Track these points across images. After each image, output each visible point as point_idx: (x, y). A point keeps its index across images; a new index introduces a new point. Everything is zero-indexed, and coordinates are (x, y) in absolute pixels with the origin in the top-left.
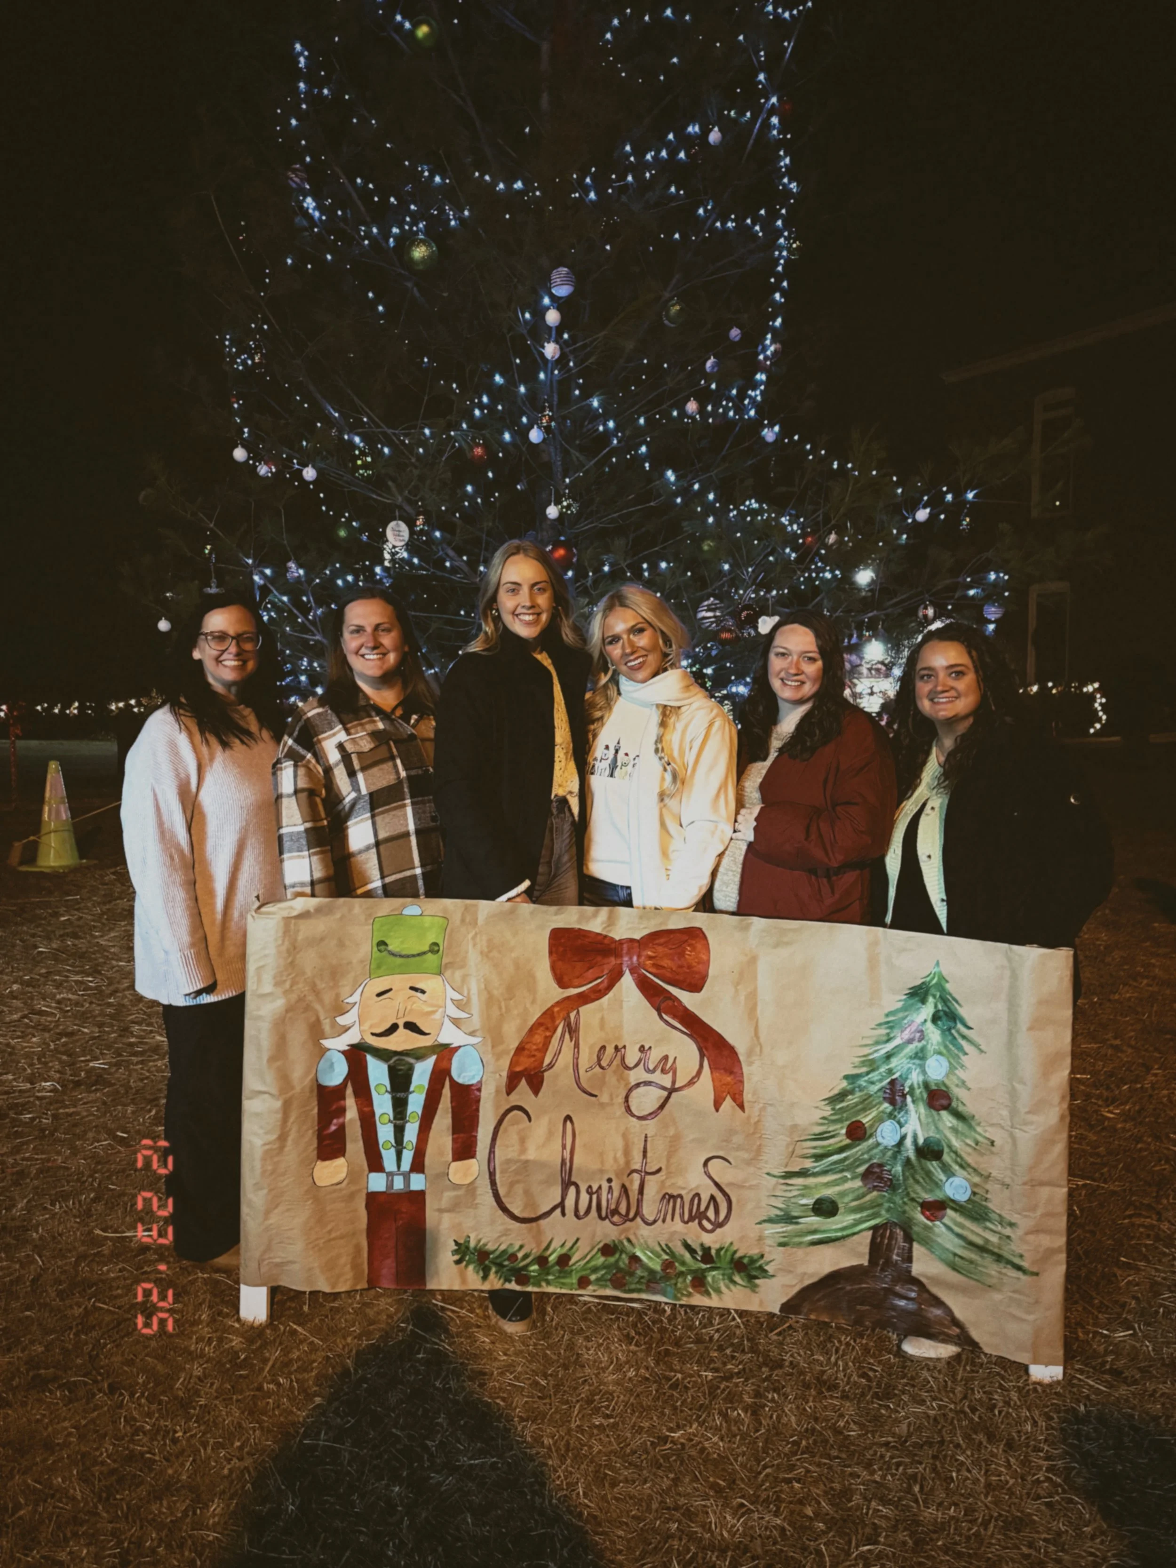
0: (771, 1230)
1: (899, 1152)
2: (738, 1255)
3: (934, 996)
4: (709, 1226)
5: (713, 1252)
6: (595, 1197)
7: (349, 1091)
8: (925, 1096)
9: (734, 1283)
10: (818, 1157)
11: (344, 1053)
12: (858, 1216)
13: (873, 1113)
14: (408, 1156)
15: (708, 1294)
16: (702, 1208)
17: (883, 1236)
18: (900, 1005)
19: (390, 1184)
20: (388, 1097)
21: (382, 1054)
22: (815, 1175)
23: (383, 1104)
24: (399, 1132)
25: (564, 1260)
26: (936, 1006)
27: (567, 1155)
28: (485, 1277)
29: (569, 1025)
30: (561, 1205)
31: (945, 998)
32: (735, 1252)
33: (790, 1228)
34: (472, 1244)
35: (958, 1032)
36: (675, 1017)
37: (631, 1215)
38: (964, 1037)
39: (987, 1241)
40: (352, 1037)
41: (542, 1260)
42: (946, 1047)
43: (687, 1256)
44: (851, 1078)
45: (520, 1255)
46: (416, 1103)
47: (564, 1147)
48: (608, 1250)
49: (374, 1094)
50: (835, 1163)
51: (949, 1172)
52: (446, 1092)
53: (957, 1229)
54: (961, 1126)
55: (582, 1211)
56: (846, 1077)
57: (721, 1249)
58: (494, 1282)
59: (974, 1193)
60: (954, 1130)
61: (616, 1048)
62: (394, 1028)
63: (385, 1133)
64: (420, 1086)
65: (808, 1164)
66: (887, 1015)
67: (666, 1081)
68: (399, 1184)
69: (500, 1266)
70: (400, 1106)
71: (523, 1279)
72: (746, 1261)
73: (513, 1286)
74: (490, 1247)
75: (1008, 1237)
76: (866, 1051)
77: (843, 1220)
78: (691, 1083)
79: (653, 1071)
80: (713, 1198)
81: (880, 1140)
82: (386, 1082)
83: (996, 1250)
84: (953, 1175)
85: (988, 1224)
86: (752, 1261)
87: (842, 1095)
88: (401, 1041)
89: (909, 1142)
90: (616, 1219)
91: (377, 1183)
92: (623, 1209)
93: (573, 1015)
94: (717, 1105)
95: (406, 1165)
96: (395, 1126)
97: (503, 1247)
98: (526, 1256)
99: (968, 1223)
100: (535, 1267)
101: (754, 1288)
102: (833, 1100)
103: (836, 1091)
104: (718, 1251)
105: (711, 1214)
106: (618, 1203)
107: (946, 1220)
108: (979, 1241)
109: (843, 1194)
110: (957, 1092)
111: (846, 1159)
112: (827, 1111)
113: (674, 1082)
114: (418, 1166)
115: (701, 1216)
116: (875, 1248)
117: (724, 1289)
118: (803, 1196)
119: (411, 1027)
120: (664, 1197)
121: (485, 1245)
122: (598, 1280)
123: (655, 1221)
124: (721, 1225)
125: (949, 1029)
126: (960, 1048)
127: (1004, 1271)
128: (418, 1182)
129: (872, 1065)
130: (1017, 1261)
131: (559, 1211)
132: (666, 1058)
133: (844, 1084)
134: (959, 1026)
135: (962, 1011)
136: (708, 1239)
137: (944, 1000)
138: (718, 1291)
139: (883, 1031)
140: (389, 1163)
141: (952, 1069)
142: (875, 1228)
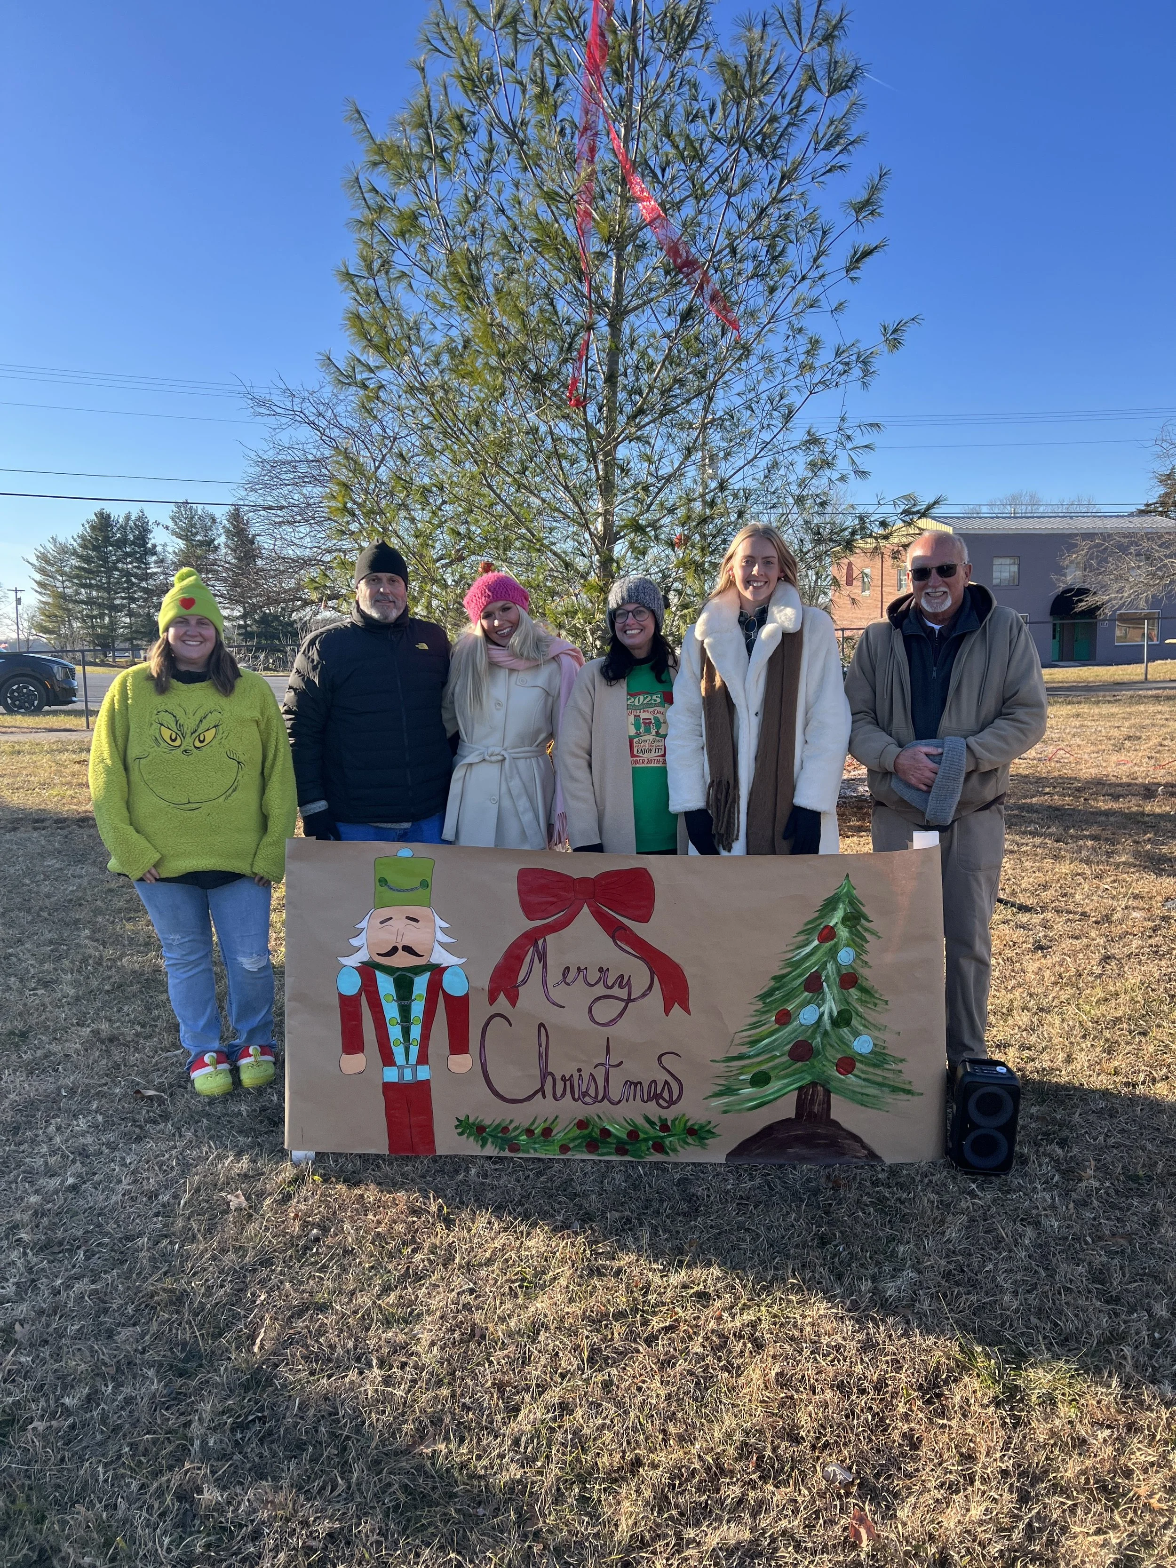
0: (716, 1102)
1: (819, 1026)
2: (689, 1124)
3: (844, 902)
4: (665, 1104)
5: (669, 1123)
6: (568, 1083)
7: (364, 998)
8: (838, 980)
9: (688, 1144)
10: (754, 1043)
11: (356, 968)
12: (785, 1081)
13: (798, 1001)
14: (414, 1050)
15: (667, 1153)
16: (659, 1092)
17: (806, 1094)
18: (817, 914)
19: (401, 1075)
20: (395, 1005)
21: (388, 970)
22: (749, 1057)
23: (391, 1011)
24: (406, 1032)
25: (547, 1132)
26: (845, 910)
27: (543, 1049)
28: (483, 1146)
29: (537, 951)
30: (542, 1089)
31: (853, 902)
32: (687, 1121)
33: (732, 1098)
34: (471, 1120)
35: (862, 927)
36: (628, 944)
37: (600, 1098)
38: (866, 930)
39: (885, 1078)
40: (362, 956)
41: (529, 1132)
42: (853, 940)
43: (647, 1126)
44: (778, 978)
45: (511, 1127)
46: (418, 1009)
47: (540, 1046)
48: (582, 1124)
49: (383, 1002)
50: (767, 1045)
51: (856, 1034)
52: (441, 1000)
53: (863, 1076)
54: (865, 997)
55: (559, 1093)
56: (775, 978)
57: (676, 1119)
58: (490, 1150)
59: (875, 1045)
60: (860, 1000)
61: (579, 968)
62: (394, 950)
63: (395, 1032)
64: (420, 995)
65: (745, 1049)
66: (806, 924)
67: (623, 993)
68: (408, 1076)
69: (494, 1137)
70: (405, 1012)
71: (514, 1148)
72: (696, 1127)
73: (507, 1153)
74: (487, 1122)
75: (900, 1071)
76: (791, 955)
77: (774, 1086)
78: (644, 995)
79: (611, 987)
80: (666, 1082)
81: (803, 1022)
82: (393, 992)
83: (892, 1083)
84: (860, 1035)
85: (886, 1066)
86: (702, 1127)
87: (770, 993)
88: (402, 960)
89: (826, 1017)
90: (587, 1099)
91: (391, 1075)
92: (592, 1092)
93: (540, 942)
94: (667, 1011)
95: (413, 1059)
96: (403, 1027)
97: (496, 1123)
98: (516, 1128)
99: (871, 1070)
100: (524, 1137)
101: (704, 1146)
102: (763, 997)
103: (766, 989)
104: (673, 1121)
105: (666, 1095)
106: (588, 1089)
107: (856, 1072)
108: (880, 1080)
109: (773, 1068)
110: (864, 972)
111: (775, 1040)
112: (759, 1005)
113: (629, 994)
114: (423, 1059)
115: (657, 1097)
116: (800, 1104)
117: (679, 1148)
118: (741, 1074)
119: (408, 949)
120: (626, 1083)
121: (482, 1121)
122: (575, 1147)
123: (620, 1101)
124: (675, 1103)
125: (855, 926)
126: (864, 939)
127: (898, 1097)
128: (423, 1073)
129: (796, 965)
130: (907, 1087)
131: (540, 1094)
132: (622, 976)
133: (772, 983)
134: (863, 921)
135: (864, 910)
136: (664, 1113)
137: (851, 903)
138: (674, 1150)
139: (802, 938)
140: (400, 1058)
141: (858, 955)
142: (800, 1089)
